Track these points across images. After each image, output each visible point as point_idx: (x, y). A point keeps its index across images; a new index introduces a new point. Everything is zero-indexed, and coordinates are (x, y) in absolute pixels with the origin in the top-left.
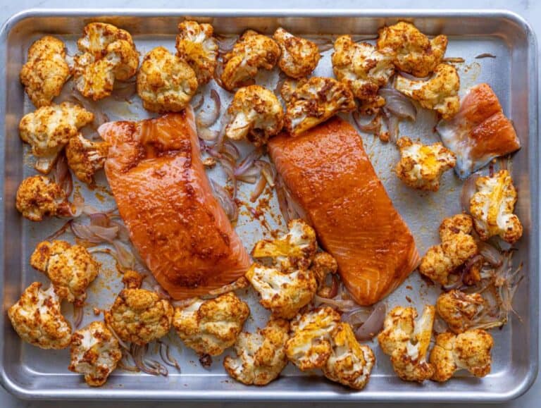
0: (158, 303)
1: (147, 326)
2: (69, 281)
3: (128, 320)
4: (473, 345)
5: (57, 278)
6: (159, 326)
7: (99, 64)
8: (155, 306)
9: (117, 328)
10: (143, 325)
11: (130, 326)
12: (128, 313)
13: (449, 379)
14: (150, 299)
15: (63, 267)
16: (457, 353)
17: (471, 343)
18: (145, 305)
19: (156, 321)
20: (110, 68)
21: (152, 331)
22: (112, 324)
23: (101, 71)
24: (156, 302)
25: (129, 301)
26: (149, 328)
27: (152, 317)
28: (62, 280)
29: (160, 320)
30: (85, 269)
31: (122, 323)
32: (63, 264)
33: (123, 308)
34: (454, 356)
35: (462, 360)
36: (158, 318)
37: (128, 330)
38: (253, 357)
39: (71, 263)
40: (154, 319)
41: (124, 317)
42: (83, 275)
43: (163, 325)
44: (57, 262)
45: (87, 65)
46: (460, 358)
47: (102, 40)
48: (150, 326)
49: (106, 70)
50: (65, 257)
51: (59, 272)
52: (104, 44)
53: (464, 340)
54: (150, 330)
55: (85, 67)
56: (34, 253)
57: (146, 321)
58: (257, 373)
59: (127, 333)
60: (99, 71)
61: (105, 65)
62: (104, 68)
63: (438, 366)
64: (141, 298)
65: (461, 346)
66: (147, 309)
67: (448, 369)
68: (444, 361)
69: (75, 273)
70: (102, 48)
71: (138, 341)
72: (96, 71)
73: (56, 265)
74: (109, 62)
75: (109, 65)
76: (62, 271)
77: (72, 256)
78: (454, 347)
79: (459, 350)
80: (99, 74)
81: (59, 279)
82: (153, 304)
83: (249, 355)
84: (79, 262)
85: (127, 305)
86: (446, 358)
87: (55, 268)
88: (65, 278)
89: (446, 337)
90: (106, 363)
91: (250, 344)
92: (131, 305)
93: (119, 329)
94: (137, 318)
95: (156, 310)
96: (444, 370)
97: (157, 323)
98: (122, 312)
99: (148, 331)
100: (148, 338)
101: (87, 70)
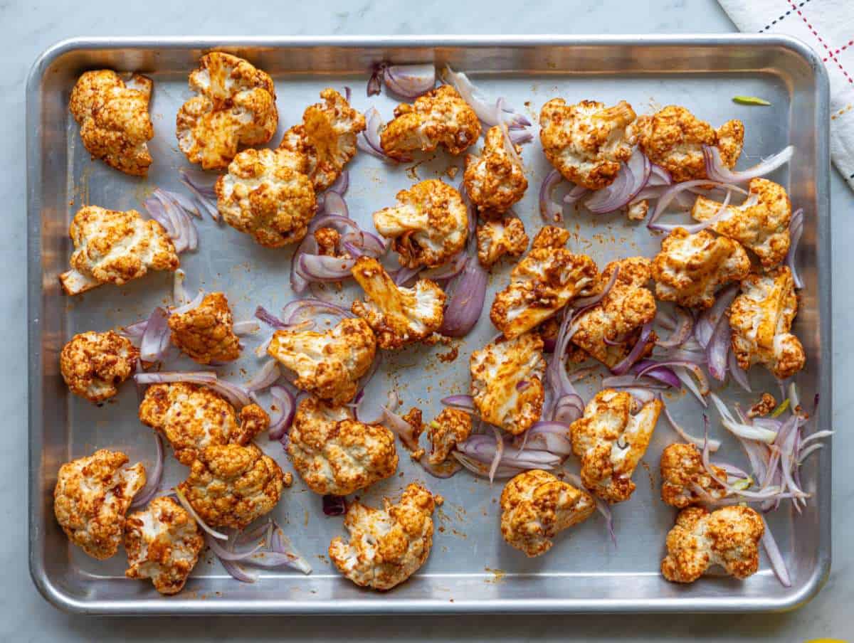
0: (258, 463)
1: (246, 499)
2: (198, 441)
3: (217, 494)
4: (735, 530)
5: (180, 438)
6: (263, 497)
7: (219, 117)
8: (254, 468)
9: (201, 508)
10: (239, 497)
11: (219, 502)
12: (216, 484)
13: (696, 580)
14: (246, 458)
15: (188, 421)
16: (710, 541)
17: (732, 527)
18: (240, 468)
19: (258, 490)
20: (235, 127)
21: (254, 505)
22: (193, 503)
23: (221, 128)
24: (255, 462)
25: (213, 465)
26: (249, 501)
27: (252, 485)
28: (188, 441)
29: (264, 487)
30: (221, 423)
31: (208, 500)
32: (188, 417)
33: (206, 477)
34: (704, 544)
35: (716, 552)
36: (261, 485)
37: (217, 508)
38: (374, 546)
39: (200, 414)
40: (256, 488)
41: (210, 491)
42: (217, 431)
43: (269, 494)
44: (179, 414)
45: (201, 115)
46: (714, 548)
47: (229, 84)
48: (251, 498)
49: (228, 129)
50: (191, 406)
51: (183, 430)
52: (231, 89)
53: (721, 521)
54: (251, 504)
55: (196, 117)
56: (145, 401)
57: (242, 492)
58: (378, 572)
59: (217, 513)
60: (217, 128)
61: (228, 122)
62: (226, 125)
63: (681, 558)
64: (232, 458)
65: (716, 530)
66: (244, 474)
67: (695, 564)
68: (689, 551)
69: (206, 430)
70: (228, 96)
71: (233, 523)
72: (213, 126)
73: (177, 419)
74: (235, 117)
75: (235, 123)
76: (189, 426)
77: (201, 404)
78: (705, 531)
79: (713, 536)
80: (216, 133)
81: (183, 440)
82: (251, 466)
83: (369, 542)
84: (211, 412)
85: (212, 472)
86: (694, 548)
87: (177, 424)
88: (191, 438)
89: (695, 516)
90: (183, 557)
91: (371, 527)
92: (218, 471)
93: (204, 510)
94: (229, 488)
95: (256, 473)
96: (690, 565)
97: (260, 492)
98: (205, 484)
99: (248, 506)
100: (248, 517)
101: (200, 121)
